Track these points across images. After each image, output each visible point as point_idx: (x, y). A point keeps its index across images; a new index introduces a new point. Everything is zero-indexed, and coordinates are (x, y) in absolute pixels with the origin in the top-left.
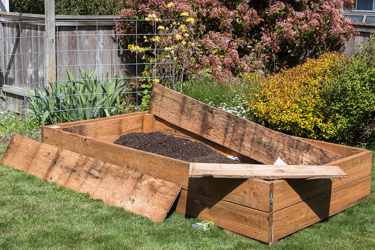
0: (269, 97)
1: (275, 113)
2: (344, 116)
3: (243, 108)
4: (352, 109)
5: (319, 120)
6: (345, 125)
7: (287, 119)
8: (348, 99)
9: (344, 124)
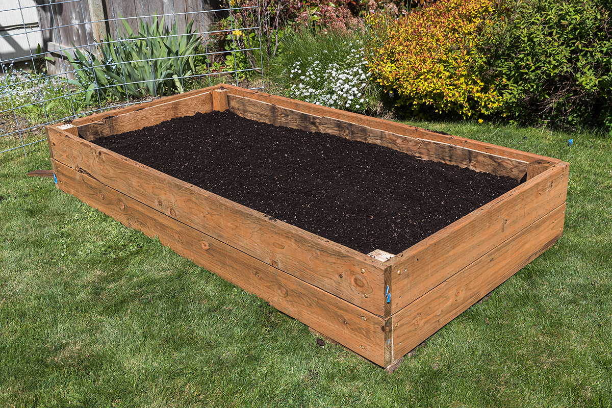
0: (399, 55)
1: (408, 79)
2: (516, 82)
3: (362, 72)
4: (529, 72)
5: (476, 88)
6: (517, 96)
7: (427, 88)
8: (522, 56)
9: (515, 96)
